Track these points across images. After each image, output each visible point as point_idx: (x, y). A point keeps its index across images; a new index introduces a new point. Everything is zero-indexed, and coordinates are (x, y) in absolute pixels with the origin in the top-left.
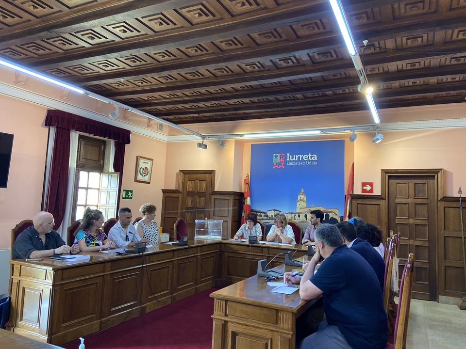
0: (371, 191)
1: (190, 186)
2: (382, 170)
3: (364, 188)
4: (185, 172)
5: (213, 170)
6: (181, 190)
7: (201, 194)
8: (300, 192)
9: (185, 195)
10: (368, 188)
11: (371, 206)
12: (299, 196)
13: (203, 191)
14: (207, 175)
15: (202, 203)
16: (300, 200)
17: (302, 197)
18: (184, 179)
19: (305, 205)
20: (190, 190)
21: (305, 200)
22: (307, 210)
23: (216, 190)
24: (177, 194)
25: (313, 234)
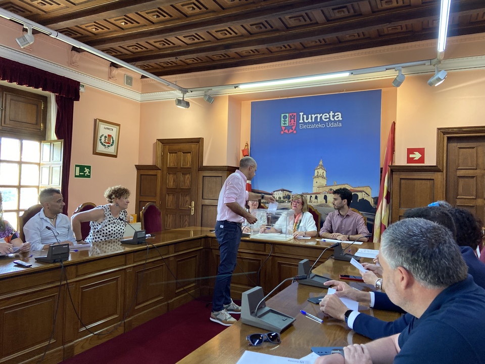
0: (422, 160)
1: (171, 160)
2: (439, 129)
3: (411, 156)
4: (164, 142)
5: (200, 138)
6: (159, 165)
7: (185, 171)
8: (318, 165)
9: (165, 172)
10: (417, 156)
11: (421, 181)
12: (316, 171)
13: (188, 166)
14: (193, 145)
15: (188, 182)
16: (318, 176)
17: (321, 171)
18: (163, 151)
19: (324, 182)
20: (172, 165)
21: (325, 176)
22: (327, 189)
23: (204, 164)
24: (156, 171)
25: (337, 222)
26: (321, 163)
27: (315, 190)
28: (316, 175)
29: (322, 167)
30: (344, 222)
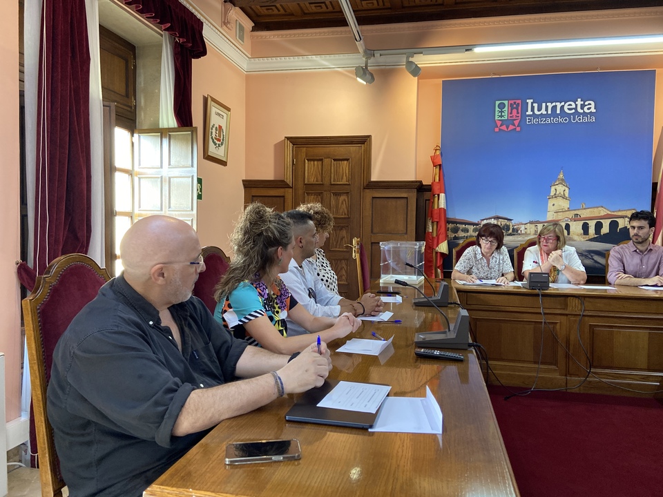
12: (553, 189)
16: (556, 196)
17: (560, 189)
19: (565, 204)
21: (567, 195)
22: (571, 214)
25: (633, 262)
26: (561, 176)
27: (550, 216)
28: (552, 194)
29: (563, 182)
30: (645, 261)
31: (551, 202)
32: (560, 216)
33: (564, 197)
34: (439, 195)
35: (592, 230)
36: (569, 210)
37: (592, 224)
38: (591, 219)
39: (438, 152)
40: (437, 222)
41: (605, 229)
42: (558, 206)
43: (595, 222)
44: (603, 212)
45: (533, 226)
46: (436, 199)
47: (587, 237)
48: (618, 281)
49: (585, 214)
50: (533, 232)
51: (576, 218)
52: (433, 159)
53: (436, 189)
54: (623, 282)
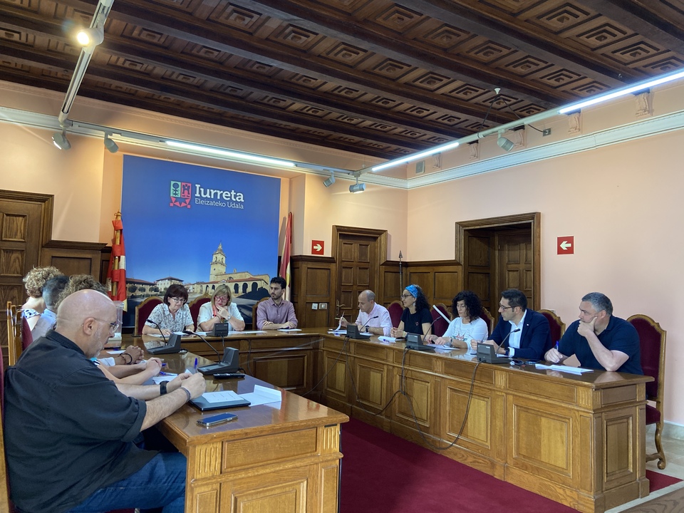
0: (322, 252)
3: (315, 247)
8: (217, 249)
10: (319, 248)
11: (321, 270)
12: (214, 256)
16: (216, 263)
17: (220, 257)
19: (223, 269)
21: (224, 262)
22: (226, 277)
25: (272, 312)
26: (220, 247)
27: (212, 279)
28: (214, 260)
29: (222, 252)
30: (279, 312)
31: (213, 267)
32: (219, 279)
33: (222, 264)
34: (119, 257)
35: (240, 290)
36: (225, 274)
37: (241, 285)
38: (240, 281)
39: (119, 218)
40: (118, 282)
41: (249, 289)
42: (218, 270)
43: (243, 283)
44: (248, 276)
45: (199, 286)
46: (117, 261)
47: (237, 295)
48: (264, 327)
49: (236, 277)
50: (199, 291)
51: (230, 280)
52: (114, 223)
53: (117, 251)
54: (267, 327)
